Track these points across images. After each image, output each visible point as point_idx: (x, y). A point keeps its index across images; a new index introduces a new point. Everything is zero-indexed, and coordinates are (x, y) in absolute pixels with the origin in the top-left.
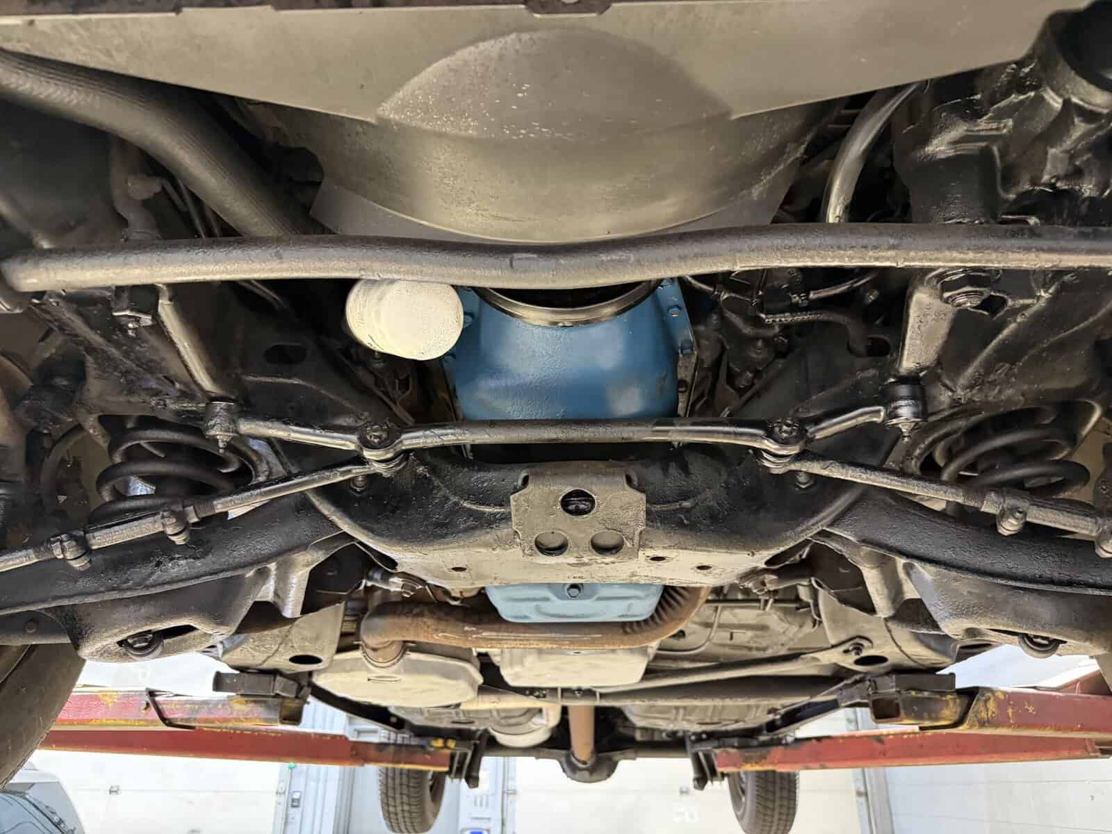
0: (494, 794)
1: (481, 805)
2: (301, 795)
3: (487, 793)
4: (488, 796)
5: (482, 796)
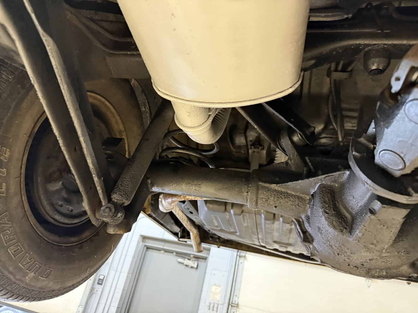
0: (223, 304)
2: (104, 278)
3: (218, 303)
4: (218, 304)
5: (214, 304)
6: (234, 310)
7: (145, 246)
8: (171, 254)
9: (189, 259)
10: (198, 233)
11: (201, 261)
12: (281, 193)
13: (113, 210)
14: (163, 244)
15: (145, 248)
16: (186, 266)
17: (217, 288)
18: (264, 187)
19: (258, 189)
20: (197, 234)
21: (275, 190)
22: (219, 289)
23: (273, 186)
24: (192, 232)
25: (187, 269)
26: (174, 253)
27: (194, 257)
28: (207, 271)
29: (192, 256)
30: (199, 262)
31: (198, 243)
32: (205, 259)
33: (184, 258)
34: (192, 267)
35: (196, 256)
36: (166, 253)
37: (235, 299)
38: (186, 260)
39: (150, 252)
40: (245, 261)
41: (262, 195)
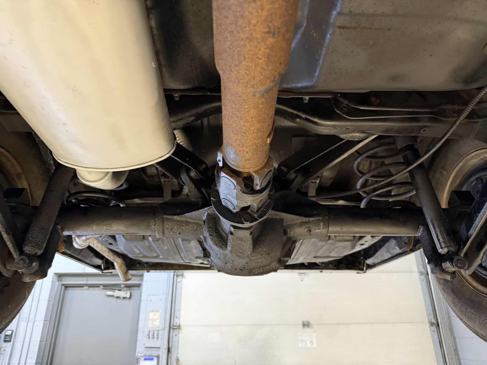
0: (163, 330)
1: (153, 338)
2: (12, 333)
3: (157, 329)
4: (158, 331)
5: (154, 331)
6: (176, 332)
7: (63, 285)
8: (97, 288)
9: (119, 290)
10: (124, 262)
11: (134, 290)
12: (182, 222)
13: (27, 261)
14: (85, 278)
15: (63, 287)
16: (117, 297)
17: (156, 314)
18: (168, 219)
19: (163, 221)
20: (122, 263)
21: (177, 221)
22: (158, 314)
23: (176, 217)
24: (116, 262)
25: (119, 301)
26: (101, 287)
27: (126, 287)
28: (142, 299)
29: (122, 286)
30: (132, 291)
31: (124, 272)
32: (139, 286)
33: (114, 290)
34: (124, 298)
35: (128, 285)
36: (91, 288)
37: (176, 320)
38: (117, 291)
39: (70, 292)
40: (183, 279)
41: (168, 225)
